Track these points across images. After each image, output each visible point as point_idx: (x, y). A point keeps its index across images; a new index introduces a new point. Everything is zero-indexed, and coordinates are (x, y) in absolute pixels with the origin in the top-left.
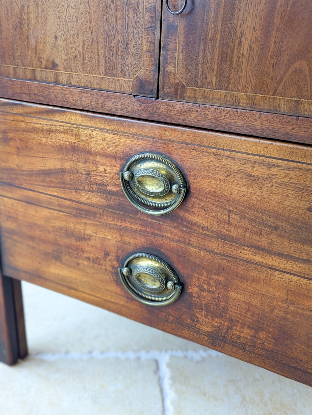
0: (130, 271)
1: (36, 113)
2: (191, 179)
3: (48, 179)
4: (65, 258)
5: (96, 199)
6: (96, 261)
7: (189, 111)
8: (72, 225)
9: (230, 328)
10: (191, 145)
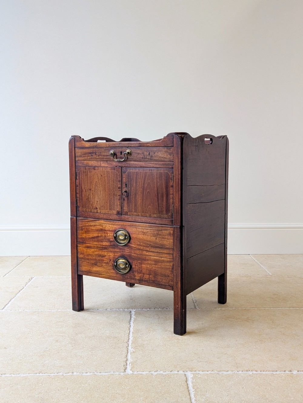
0: (117, 264)
1: (91, 221)
2: (131, 235)
3: (94, 240)
4: (98, 264)
5: (107, 244)
6: (107, 263)
7: (129, 218)
8: (100, 253)
10: (130, 226)
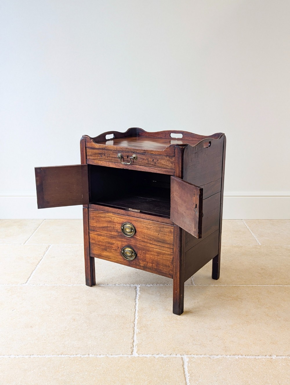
0: (124, 252)
1: (101, 213)
2: (136, 228)
3: (104, 229)
4: (108, 250)
5: (116, 234)
6: (116, 250)
8: (110, 241)
9: (147, 264)
10: (136, 221)
